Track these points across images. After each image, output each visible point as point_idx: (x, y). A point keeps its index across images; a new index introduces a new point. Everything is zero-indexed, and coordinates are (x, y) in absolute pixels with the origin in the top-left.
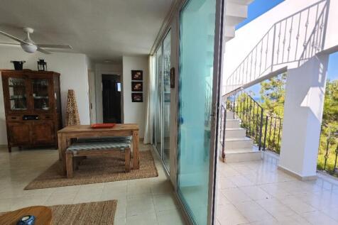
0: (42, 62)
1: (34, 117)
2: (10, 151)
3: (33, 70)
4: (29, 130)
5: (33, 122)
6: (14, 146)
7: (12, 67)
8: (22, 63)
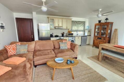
0: (107, 19)
1: (100, 38)
2: (93, 47)
3: (103, 22)
4: (98, 42)
5: (100, 40)
6: (94, 46)
7: (98, 22)
8: (101, 21)
